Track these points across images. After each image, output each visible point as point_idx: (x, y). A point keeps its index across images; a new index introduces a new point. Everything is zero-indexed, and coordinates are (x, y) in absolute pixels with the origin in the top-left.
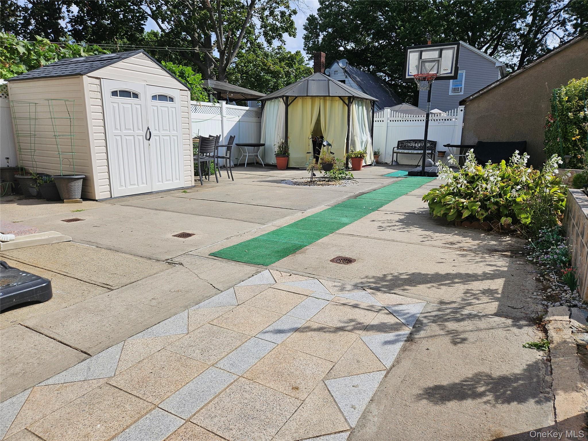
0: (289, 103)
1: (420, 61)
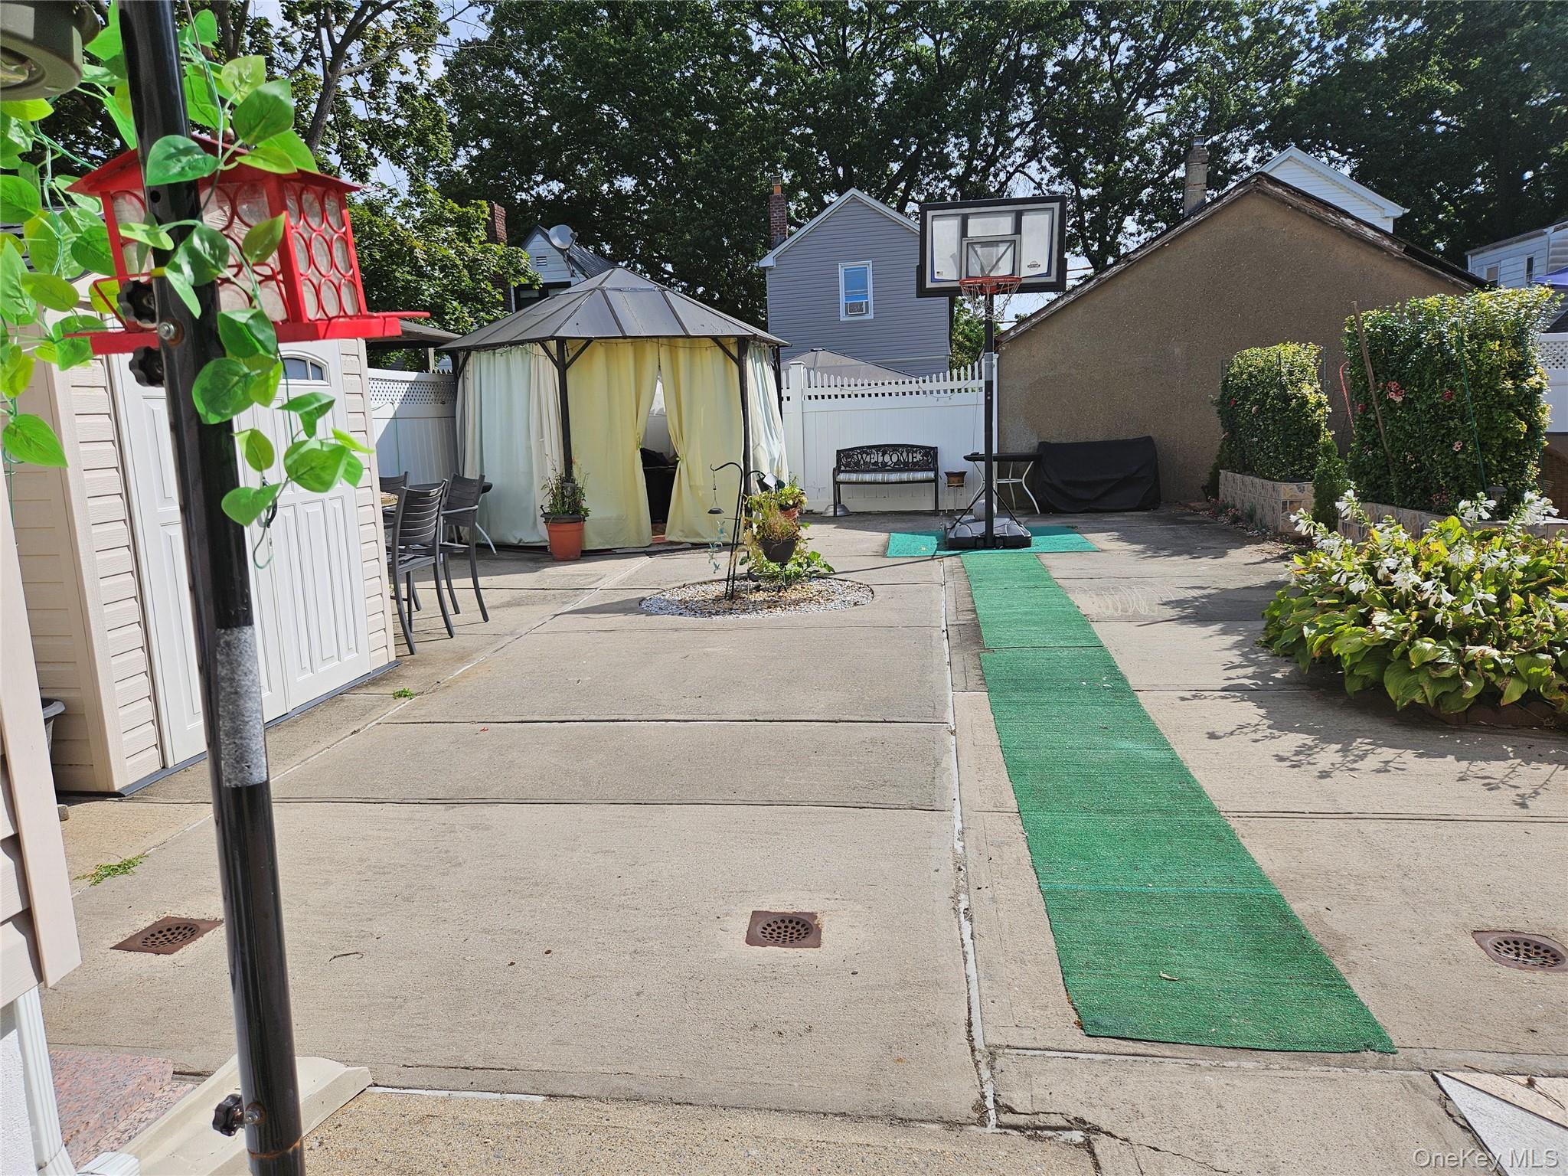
0: (567, 360)
1: (964, 244)
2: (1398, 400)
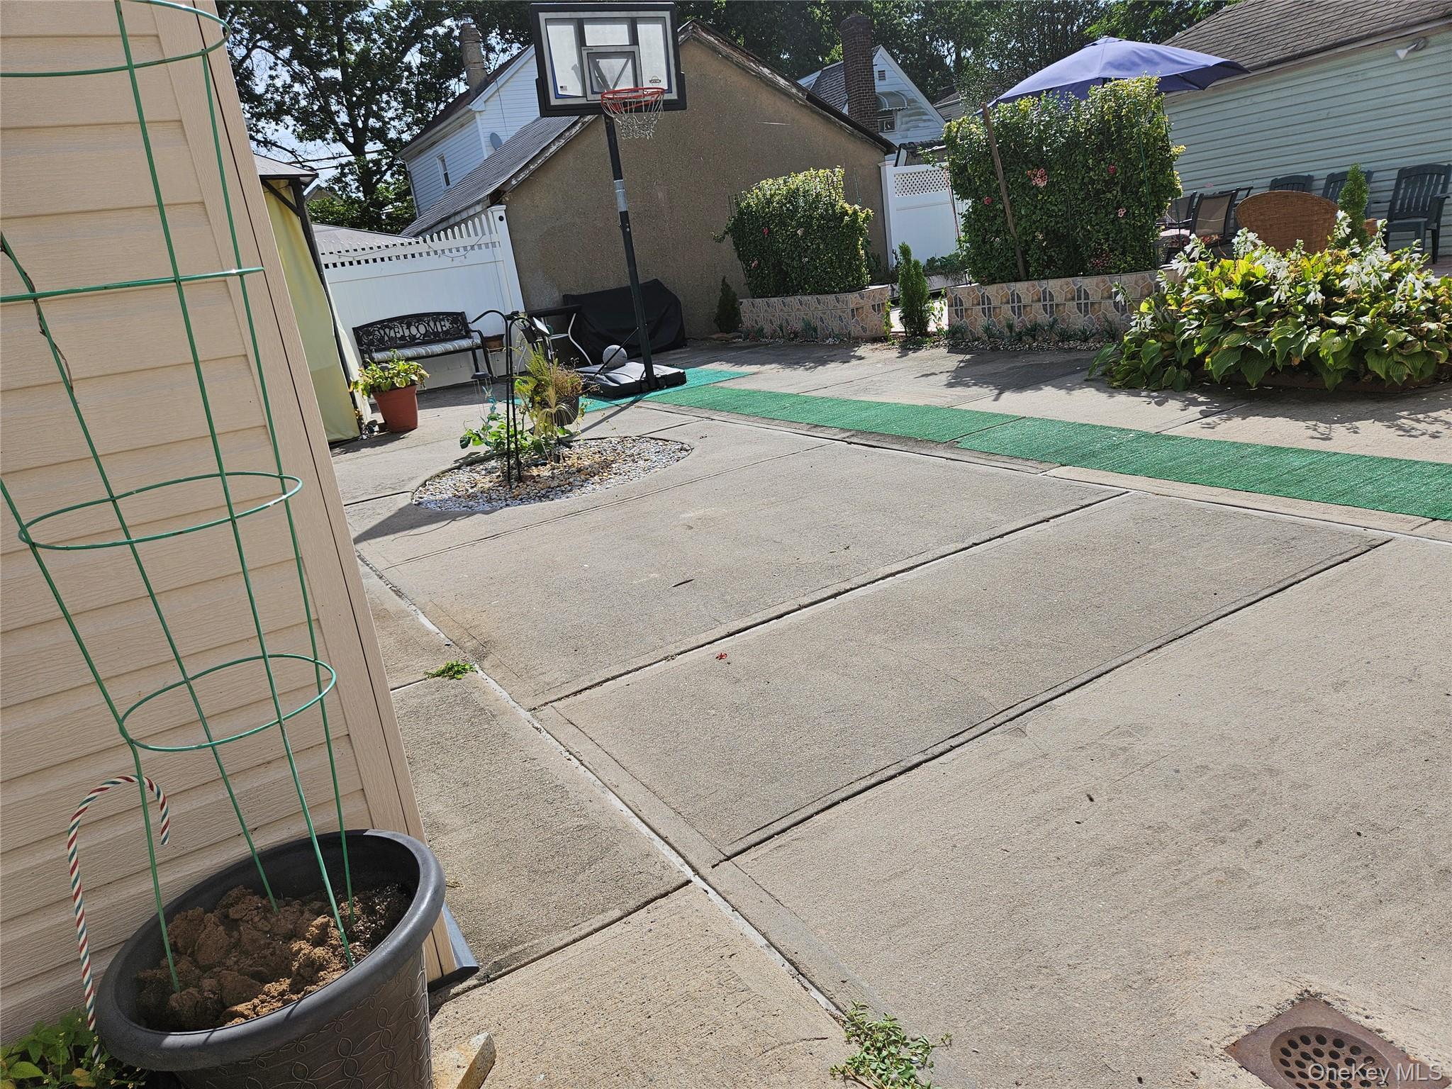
1: (584, 53)
2: (1042, 185)
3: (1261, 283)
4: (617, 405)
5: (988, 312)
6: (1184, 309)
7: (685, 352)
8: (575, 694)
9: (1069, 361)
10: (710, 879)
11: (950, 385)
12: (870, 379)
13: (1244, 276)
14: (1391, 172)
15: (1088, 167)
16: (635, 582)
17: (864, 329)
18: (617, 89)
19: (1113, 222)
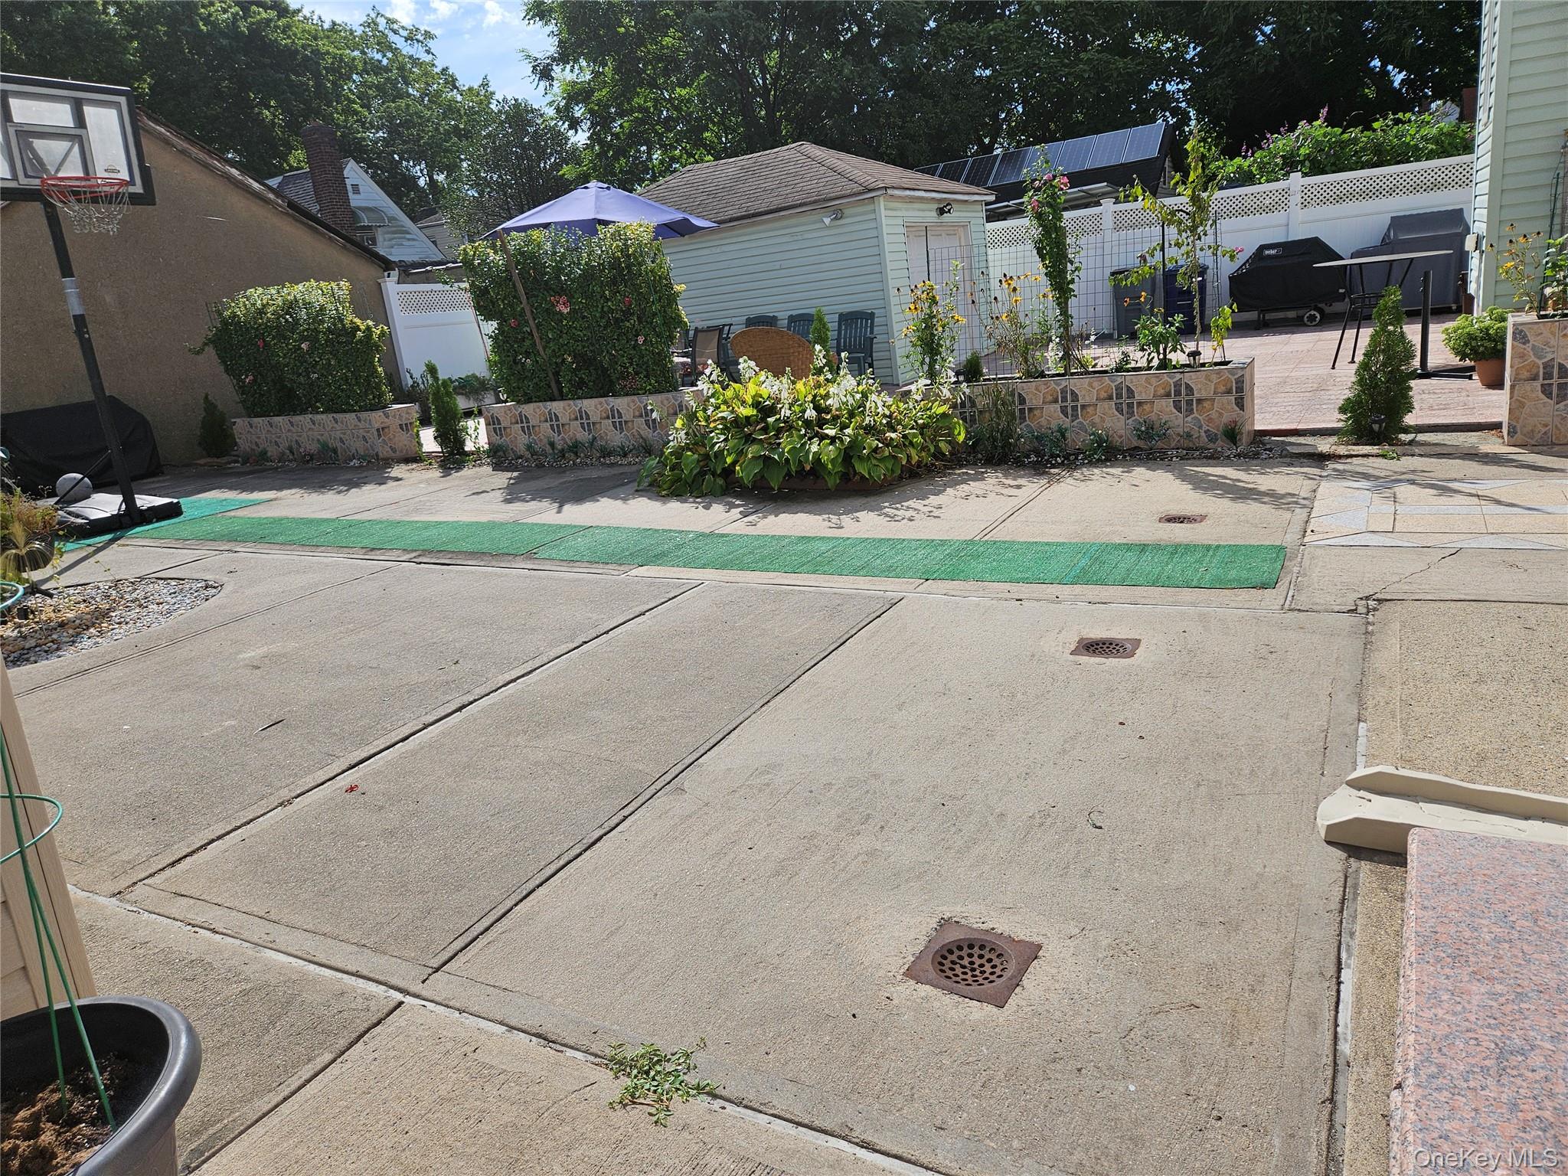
1: (11, 131)
2: (566, 311)
3: (767, 403)
4: (90, 545)
5: (528, 430)
6: (712, 425)
7: (164, 481)
8: (173, 864)
9: (615, 475)
10: (424, 993)
11: (507, 501)
12: (417, 499)
13: (753, 397)
14: (832, 316)
15: (606, 297)
16: (206, 734)
17: (394, 450)
18: (60, 175)
19: (634, 348)
